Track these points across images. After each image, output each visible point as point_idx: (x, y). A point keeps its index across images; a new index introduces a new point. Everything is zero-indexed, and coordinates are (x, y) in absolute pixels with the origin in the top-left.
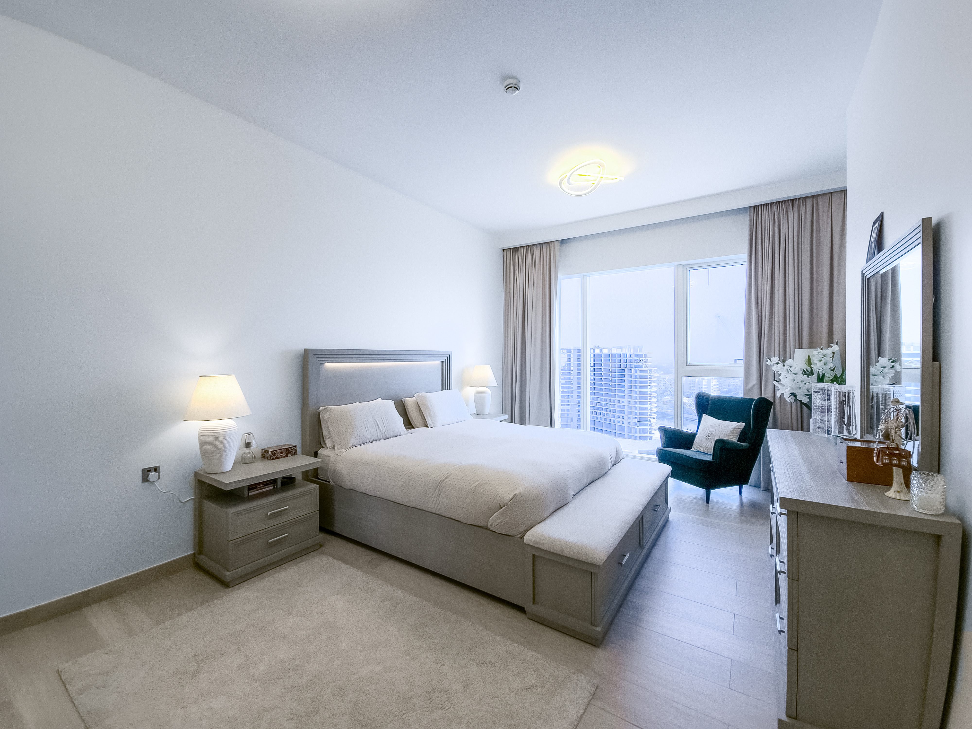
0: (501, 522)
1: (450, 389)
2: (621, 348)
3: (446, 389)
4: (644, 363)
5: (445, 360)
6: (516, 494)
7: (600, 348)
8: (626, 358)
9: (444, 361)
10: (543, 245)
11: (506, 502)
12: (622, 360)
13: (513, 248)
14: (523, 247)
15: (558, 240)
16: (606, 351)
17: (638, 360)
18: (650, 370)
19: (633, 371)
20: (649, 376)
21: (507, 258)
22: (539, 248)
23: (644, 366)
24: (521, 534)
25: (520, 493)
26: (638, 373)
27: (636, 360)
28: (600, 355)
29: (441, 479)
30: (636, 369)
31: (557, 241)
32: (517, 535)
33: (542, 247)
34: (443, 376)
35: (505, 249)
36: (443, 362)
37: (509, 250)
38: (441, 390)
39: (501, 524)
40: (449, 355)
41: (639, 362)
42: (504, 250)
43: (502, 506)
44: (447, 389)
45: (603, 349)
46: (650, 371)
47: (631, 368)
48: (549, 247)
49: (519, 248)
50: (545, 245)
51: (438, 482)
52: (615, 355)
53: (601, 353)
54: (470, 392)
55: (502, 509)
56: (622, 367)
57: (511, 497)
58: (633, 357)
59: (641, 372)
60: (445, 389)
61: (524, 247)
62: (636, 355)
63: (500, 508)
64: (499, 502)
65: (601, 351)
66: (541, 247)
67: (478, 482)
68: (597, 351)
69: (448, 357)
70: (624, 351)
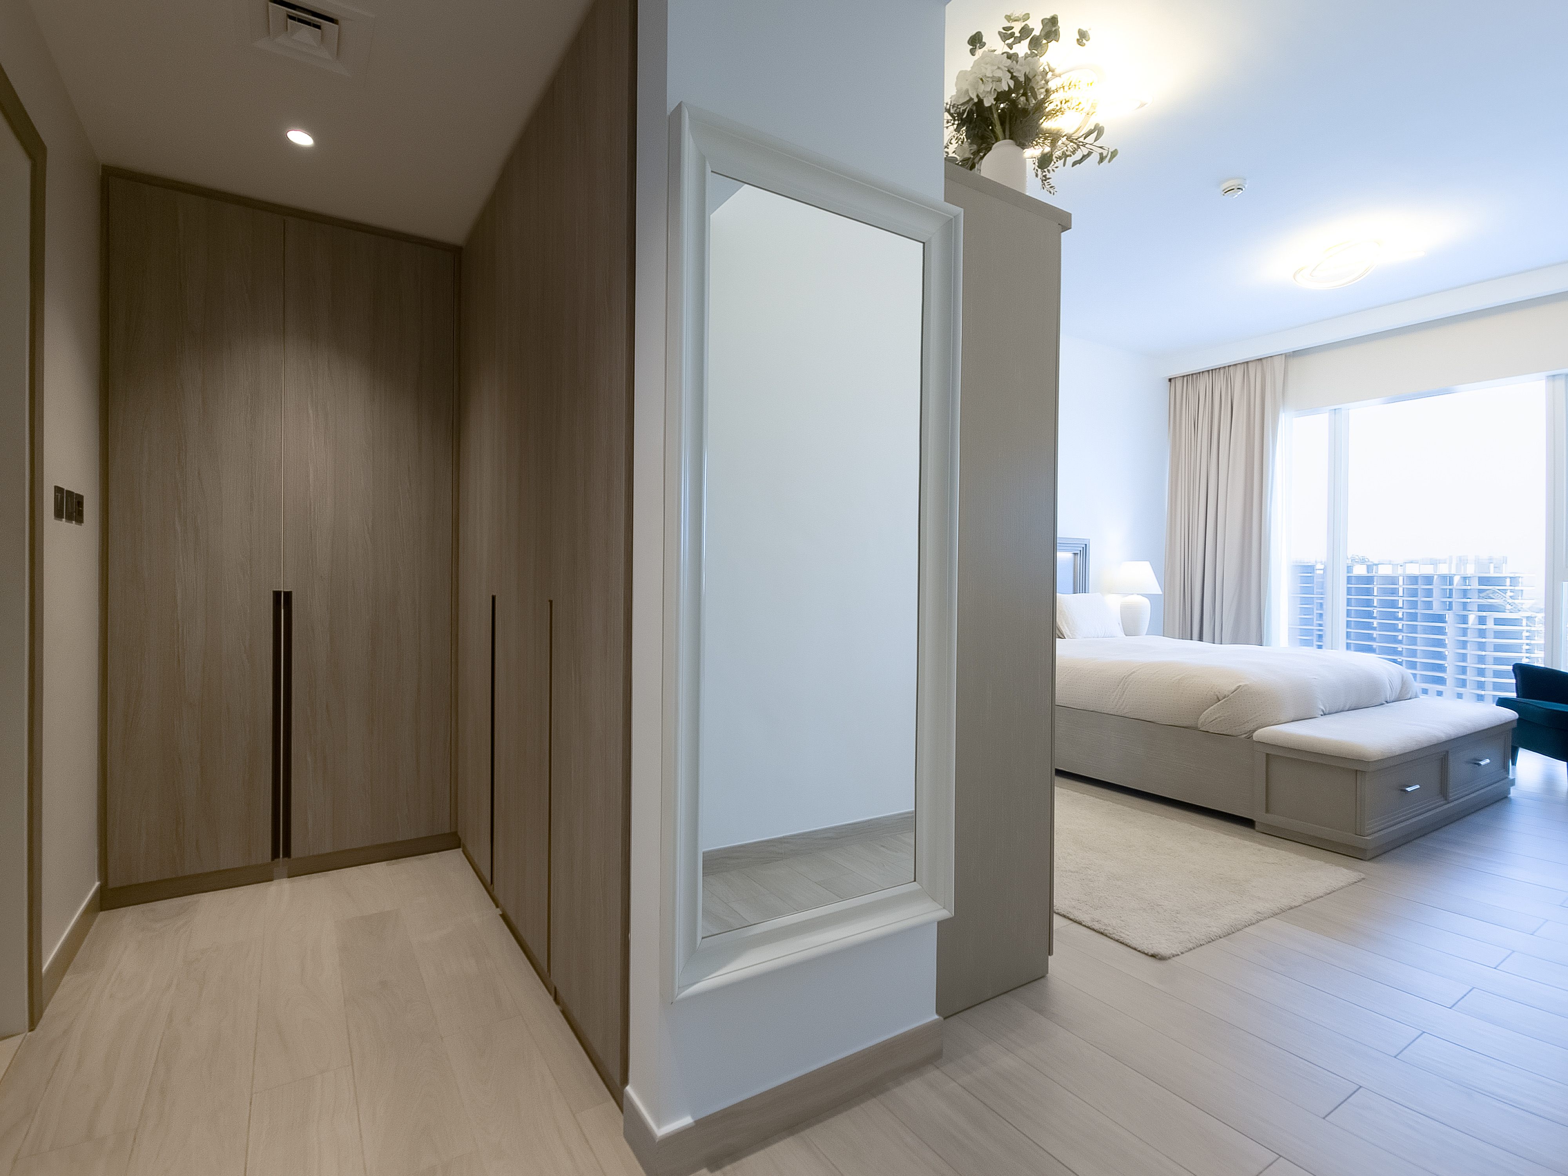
0: (1219, 717)
1: (1086, 592)
2: (1435, 563)
3: (1080, 593)
4: (1510, 601)
5: (1079, 552)
6: (1240, 686)
7: (1369, 563)
8: (1450, 587)
9: (1078, 554)
10: (1250, 365)
11: (1226, 693)
12: (1436, 593)
13: (1189, 375)
14: (1208, 371)
15: (1281, 354)
16: (1384, 570)
17: (1488, 592)
18: (1528, 618)
19: (1472, 618)
20: (1525, 634)
21: (1177, 394)
22: (1239, 372)
23: (1508, 607)
24: (1248, 734)
25: (1245, 685)
26: (1490, 625)
27: (1480, 591)
28: (1369, 580)
29: (1125, 675)
30: (1484, 614)
31: (1280, 356)
32: (1241, 735)
33: (1248, 368)
34: (1076, 575)
35: (1173, 378)
36: (1075, 554)
37: (1182, 378)
38: (1072, 592)
39: (1219, 719)
40: (1086, 545)
41: (1491, 595)
42: (1170, 380)
43: (1220, 698)
44: (1081, 591)
45: (1376, 565)
46: (1527, 620)
47: (1465, 613)
48: (1263, 370)
49: (1201, 374)
50: (1254, 364)
51: (1121, 678)
52: (1414, 579)
53: (1370, 575)
54: (1114, 603)
55: (1220, 702)
56: (1437, 609)
57: (1233, 688)
58: (1475, 585)
59: (1497, 622)
60: (1078, 592)
61: (1210, 372)
62: (1483, 581)
63: (1218, 700)
64: (1217, 693)
65: (1369, 568)
66: (1245, 368)
67: (1184, 675)
68: (1360, 570)
69: (1083, 548)
70: (1444, 570)
